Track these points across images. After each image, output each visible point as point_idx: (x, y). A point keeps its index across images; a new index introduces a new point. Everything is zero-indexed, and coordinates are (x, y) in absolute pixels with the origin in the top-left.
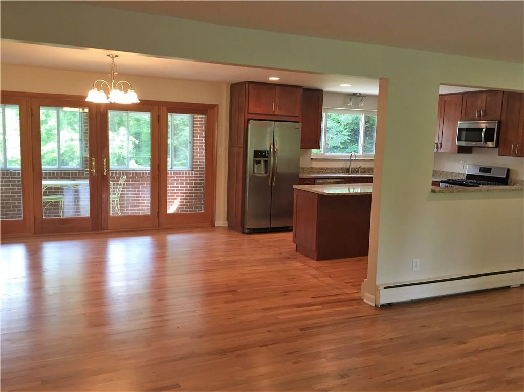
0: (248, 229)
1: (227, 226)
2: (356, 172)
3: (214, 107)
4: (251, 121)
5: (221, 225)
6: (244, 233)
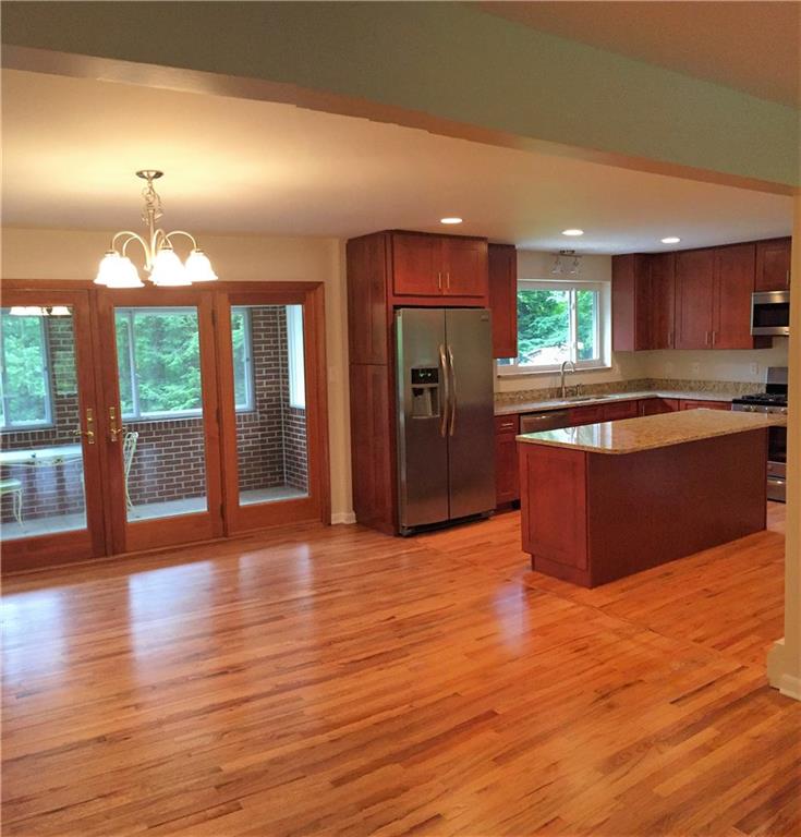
0: (409, 528)
1: (355, 521)
2: (573, 395)
3: (314, 287)
4: (401, 310)
5: (342, 520)
6: (398, 535)
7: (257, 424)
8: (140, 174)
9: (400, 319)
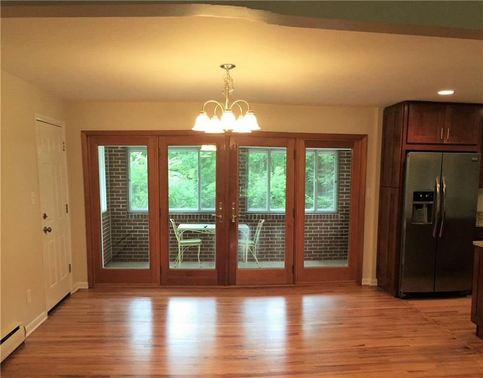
1: (377, 285)
3: (362, 137)
4: (410, 153)
5: (369, 283)
6: (397, 296)
7: (338, 221)
8: (222, 66)
9: (408, 159)
